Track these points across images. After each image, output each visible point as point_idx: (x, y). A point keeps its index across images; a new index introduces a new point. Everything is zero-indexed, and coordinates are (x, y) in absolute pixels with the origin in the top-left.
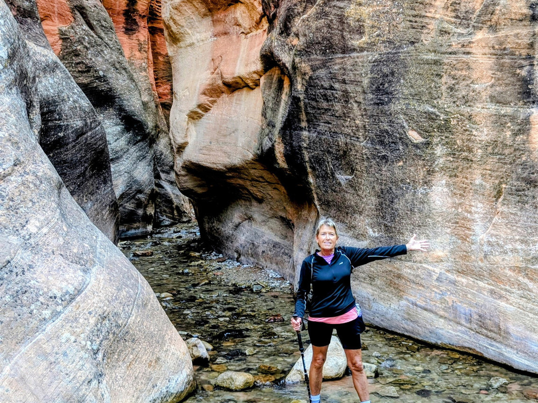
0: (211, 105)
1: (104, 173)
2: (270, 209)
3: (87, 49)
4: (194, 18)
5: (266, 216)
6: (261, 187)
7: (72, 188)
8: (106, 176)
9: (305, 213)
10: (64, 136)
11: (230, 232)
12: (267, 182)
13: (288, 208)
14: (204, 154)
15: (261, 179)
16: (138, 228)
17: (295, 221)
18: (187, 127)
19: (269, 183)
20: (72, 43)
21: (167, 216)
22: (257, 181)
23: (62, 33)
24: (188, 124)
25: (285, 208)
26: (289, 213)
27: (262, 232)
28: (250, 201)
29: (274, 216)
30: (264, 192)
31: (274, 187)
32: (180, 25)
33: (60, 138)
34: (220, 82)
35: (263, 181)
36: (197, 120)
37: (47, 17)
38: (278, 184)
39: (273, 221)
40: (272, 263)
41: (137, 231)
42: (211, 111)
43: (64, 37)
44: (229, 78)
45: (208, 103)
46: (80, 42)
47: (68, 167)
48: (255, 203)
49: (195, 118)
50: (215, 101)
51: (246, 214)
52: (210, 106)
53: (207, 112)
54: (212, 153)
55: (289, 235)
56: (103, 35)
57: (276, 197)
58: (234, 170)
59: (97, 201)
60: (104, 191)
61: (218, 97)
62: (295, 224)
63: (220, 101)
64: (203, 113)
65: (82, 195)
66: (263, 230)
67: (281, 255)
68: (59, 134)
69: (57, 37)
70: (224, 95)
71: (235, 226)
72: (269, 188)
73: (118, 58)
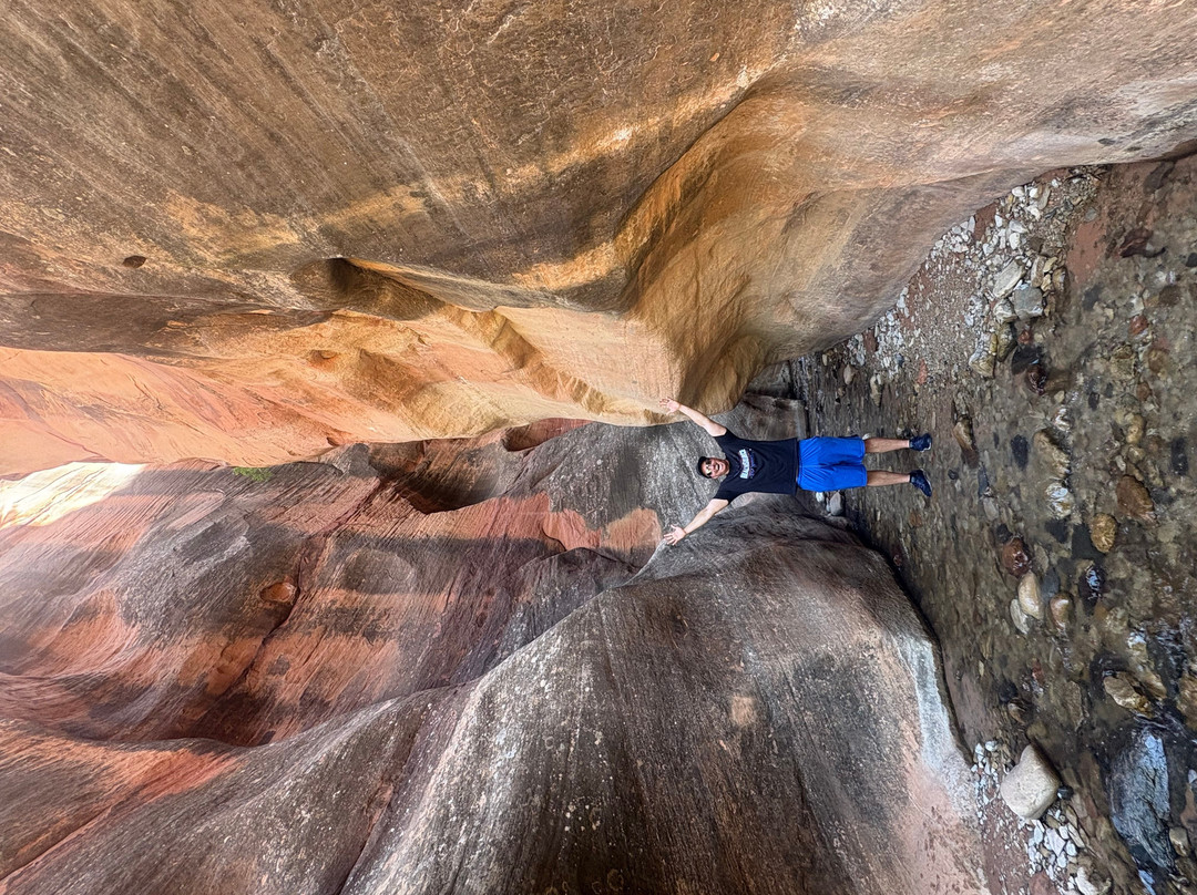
0: (571, 380)
1: (690, 598)
2: (765, 258)
3: (574, 477)
4: (449, 406)
5: (782, 265)
6: (709, 286)
7: (713, 708)
8: (697, 593)
9: (773, 161)
10: (603, 729)
11: (812, 326)
12: (695, 276)
13: (762, 215)
14: (659, 392)
15: (692, 290)
16: (794, 423)
17: (798, 193)
18: (618, 414)
19: (698, 269)
20: (567, 496)
21: (778, 373)
22: (697, 297)
23: (556, 509)
24: (613, 412)
25: (761, 224)
26: (773, 212)
27: (821, 271)
28: (748, 299)
29: (782, 247)
30: (723, 278)
31: (708, 259)
32: (470, 423)
33: (606, 740)
34: (522, 372)
35: (695, 285)
36: (605, 399)
37: (540, 526)
38: (696, 250)
39: (793, 247)
40: (911, 246)
41: (798, 425)
42: (583, 379)
43: (560, 507)
44: (507, 362)
45: (568, 385)
46: (565, 486)
47: (668, 715)
48: (751, 290)
49: (600, 401)
50: (563, 375)
51: (777, 304)
52: (574, 382)
53: (585, 385)
54: (652, 380)
55: (836, 204)
56: (562, 453)
57: (733, 248)
58: (677, 344)
59: (745, 625)
60: (724, 599)
61: (552, 371)
62: (808, 190)
63: (559, 369)
64: (589, 390)
65: (729, 677)
66: (815, 269)
67: (893, 222)
68: (597, 743)
69: (561, 514)
70: (546, 362)
71: (801, 320)
72: (711, 269)
73: (586, 436)
